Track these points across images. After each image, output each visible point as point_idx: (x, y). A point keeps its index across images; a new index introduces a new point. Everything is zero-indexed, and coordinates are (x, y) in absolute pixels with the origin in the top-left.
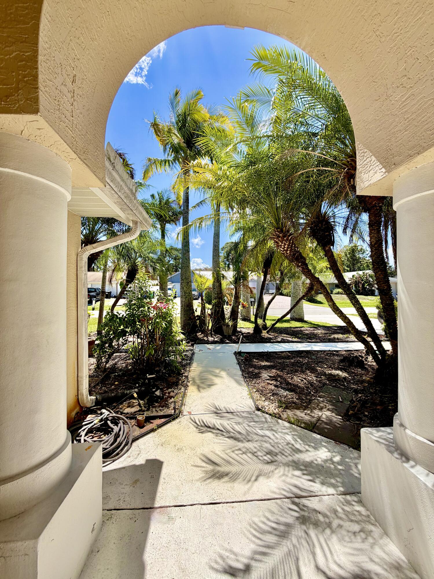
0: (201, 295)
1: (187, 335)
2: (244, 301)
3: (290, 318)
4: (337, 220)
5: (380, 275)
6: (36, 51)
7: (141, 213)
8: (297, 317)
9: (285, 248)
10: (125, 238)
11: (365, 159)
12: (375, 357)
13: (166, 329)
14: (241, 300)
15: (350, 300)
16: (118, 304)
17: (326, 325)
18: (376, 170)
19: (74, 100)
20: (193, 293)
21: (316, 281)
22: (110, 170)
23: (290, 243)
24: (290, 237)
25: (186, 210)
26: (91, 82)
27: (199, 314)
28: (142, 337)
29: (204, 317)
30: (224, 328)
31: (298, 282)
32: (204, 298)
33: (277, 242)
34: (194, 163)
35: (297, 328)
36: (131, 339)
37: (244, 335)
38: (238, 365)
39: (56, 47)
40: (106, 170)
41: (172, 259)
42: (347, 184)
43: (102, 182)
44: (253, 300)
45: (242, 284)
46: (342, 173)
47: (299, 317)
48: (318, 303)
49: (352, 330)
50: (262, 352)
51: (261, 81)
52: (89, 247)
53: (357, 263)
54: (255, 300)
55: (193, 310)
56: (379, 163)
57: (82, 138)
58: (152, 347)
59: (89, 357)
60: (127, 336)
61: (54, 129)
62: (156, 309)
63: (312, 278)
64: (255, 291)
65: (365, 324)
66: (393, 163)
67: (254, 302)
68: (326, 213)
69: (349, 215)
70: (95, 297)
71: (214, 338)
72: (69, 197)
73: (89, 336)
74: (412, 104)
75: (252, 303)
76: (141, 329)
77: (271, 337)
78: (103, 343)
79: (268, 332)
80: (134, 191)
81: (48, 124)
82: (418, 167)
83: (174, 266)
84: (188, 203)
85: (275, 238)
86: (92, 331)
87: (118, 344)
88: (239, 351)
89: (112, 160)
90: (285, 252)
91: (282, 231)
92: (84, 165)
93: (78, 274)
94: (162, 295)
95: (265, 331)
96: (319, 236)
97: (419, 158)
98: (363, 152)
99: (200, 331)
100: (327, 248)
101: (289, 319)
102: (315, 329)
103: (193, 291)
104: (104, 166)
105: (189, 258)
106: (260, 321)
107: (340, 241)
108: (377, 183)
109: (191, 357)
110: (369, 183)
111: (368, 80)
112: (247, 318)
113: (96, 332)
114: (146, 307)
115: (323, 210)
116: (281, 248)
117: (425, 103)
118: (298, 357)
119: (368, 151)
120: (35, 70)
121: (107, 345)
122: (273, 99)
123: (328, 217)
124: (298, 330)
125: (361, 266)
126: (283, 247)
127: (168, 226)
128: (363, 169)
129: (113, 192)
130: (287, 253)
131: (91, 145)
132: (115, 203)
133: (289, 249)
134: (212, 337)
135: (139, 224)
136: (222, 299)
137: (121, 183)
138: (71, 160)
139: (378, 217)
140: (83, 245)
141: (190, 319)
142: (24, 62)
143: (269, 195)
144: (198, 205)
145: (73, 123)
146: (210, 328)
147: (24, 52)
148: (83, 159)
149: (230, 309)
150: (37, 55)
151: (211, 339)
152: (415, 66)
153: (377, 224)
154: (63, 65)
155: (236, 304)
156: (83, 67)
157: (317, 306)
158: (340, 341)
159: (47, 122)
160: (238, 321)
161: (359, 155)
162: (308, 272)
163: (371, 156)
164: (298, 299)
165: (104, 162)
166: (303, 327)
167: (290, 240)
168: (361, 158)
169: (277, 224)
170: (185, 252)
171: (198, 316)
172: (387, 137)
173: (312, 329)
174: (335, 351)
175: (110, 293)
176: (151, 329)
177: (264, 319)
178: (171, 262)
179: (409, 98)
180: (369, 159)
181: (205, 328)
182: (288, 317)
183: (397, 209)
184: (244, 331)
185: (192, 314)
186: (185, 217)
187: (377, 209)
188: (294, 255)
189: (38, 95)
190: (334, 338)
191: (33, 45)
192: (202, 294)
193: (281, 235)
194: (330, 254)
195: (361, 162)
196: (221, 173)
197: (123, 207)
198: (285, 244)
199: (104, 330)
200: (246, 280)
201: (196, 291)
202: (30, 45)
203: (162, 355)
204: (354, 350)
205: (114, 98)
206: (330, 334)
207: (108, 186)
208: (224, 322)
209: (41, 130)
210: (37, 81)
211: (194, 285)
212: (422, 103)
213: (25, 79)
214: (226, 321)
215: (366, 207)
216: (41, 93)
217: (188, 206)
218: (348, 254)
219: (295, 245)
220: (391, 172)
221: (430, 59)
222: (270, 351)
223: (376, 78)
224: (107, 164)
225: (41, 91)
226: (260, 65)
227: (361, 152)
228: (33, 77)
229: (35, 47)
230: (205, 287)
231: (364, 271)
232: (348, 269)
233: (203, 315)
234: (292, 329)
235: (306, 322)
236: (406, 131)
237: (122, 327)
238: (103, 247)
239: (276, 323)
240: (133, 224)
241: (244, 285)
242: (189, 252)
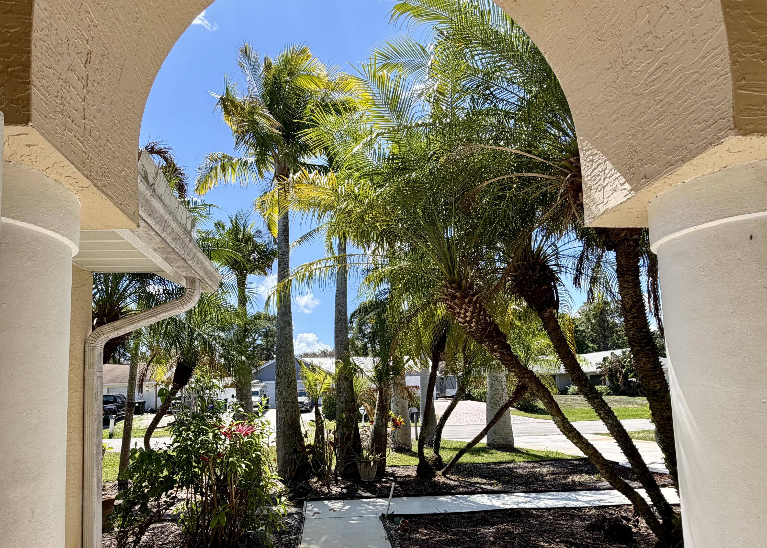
0: (315, 404)
1: (291, 484)
2: (397, 414)
3: (488, 444)
4: (562, 262)
5: (645, 365)
6: (30, 25)
7: (202, 264)
8: (501, 441)
9: (467, 317)
10: (172, 309)
11: (595, 166)
12: (651, 520)
13: (248, 474)
14: (392, 413)
15: (596, 411)
16: (160, 425)
17: (557, 456)
18: (614, 186)
19: (88, 92)
20: (300, 399)
21: (527, 377)
22: (146, 196)
23: (475, 308)
24: (475, 299)
25: (284, 249)
26: (116, 58)
27: (312, 443)
28: (204, 490)
29: (322, 448)
30: (361, 467)
31: (498, 375)
32: (320, 409)
33: (451, 307)
34: (295, 177)
35: (501, 463)
36: (182, 494)
37: (399, 479)
38: (388, 542)
39: (60, 14)
40: (141, 198)
41: (260, 336)
42: (572, 202)
43: (132, 220)
44: (414, 410)
45: (391, 381)
46: (562, 183)
47: (504, 442)
48: (541, 414)
49: (602, 470)
50: (435, 514)
51: (410, 32)
52: (106, 327)
53: (611, 334)
54: (419, 410)
55: (301, 434)
56: (618, 174)
57: (100, 151)
58: (224, 509)
59: (103, 533)
60: (175, 489)
61: (53, 144)
62: (231, 437)
63: (519, 371)
64: (419, 393)
65: (626, 455)
66: (642, 175)
67: (418, 414)
68: (540, 249)
69: (583, 252)
70: (114, 412)
71: (342, 488)
72: (75, 250)
73: (103, 490)
74: (665, 79)
75: (413, 417)
76: (201, 475)
77: (452, 483)
78: (130, 504)
79: (444, 474)
80: (189, 227)
81: (45, 137)
82: (686, 181)
83: (264, 349)
84: (288, 235)
85: (447, 299)
86: (109, 478)
87: (159, 506)
88: (389, 513)
89: (150, 179)
90: (466, 324)
91: (459, 287)
92: (103, 196)
93: (86, 377)
94: (241, 409)
95: (439, 473)
96: (531, 291)
97: (686, 168)
98: (591, 155)
99: (314, 475)
100: (546, 314)
101: (485, 446)
102: (536, 465)
103: (301, 396)
104: (137, 192)
105: (291, 337)
106: (428, 452)
107: (569, 300)
108: (618, 208)
109: (298, 528)
110: (605, 209)
111: (590, 36)
112: (403, 446)
113: (117, 482)
114: (211, 435)
115: (535, 246)
116: (459, 317)
117: (687, 78)
118: (504, 523)
119: (599, 152)
120: (26, 55)
121: (137, 507)
122: (429, 63)
123: (545, 257)
124: (504, 468)
125: (618, 340)
126: (462, 316)
127: (250, 277)
128: (593, 183)
129: (152, 233)
130: (471, 327)
131: (114, 160)
132: (155, 250)
133: (474, 320)
134: (337, 486)
135: (197, 283)
136: (354, 412)
137: (167, 216)
138: (80, 189)
139: (634, 259)
140: (96, 320)
141: (295, 450)
142: (8, 43)
143: (433, 223)
144: (305, 237)
145: (85, 129)
146: (333, 468)
147: (8, 27)
148: (100, 186)
149: (371, 429)
150: (30, 31)
151: (335, 490)
152: (663, 17)
153: (631, 271)
154: (70, 39)
155: (382, 420)
156: (103, 37)
157: (539, 418)
158: (584, 487)
159: (42, 134)
160: (387, 453)
161: (585, 158)
162: (512, 360)
163: (605, 161)
164: (499, 408)
165: (137, 186)
166: (513, 461)
167: (475, 303)
168: (588, 164)
169: (450, 274)
170: (283, 325)
171: (309, 446)
172: (629, 131)
173: (529, 465)
174: (575, 508)
175: (144, 403)
176: (221, 475)
177: (437, 447)
178: (259, 342)
179: (660, 69)
180: (602, 166)
181: (324, 468)
182: (484, 441)
183: (658, 252)
184: (400, 472)
185: (299, 442)
186: (282, 262)
187: (630, 245)
188: (484, 329)
189: (29, 94)
190: (574, 482)
191: (24, 17)
192: (317, 402)
193: (458, 294)
194: (552, 325)
195: (589, 172)
196: (343, 191)
197: (169, 256)
198: (467, 311)
199: (132, 479)
200: (399, 374)
201: (306, 396)
202: (18, 16)
203: (243, 526)
204: (613, 506)
205: (154, 78)
206: (565, 473)
207: (142, 224)
208: (359, 455)
209: (32, 147)
210: (29, 72)
211: (301, 385)
212: (681, 77)
213: (9, 70)
214: (365, 452)
215: (610, 241)
216: (34, 90)
217: (287, 241)
218: (591, 317)
219: (485, 312)
220: (640, 189)
221: (687, 8)
222: (449, 511)
223: (603, 34)
224: (142, 187)
225: (35, 87)
226: (407, 8)
227: (587, 153)
228: (22, 65)
229: (26, 19)
230: (322, 390)
231: (624, 350)
232: (595, 346)
233: (319, 443)
234: (491, 466)
235: (517, 451)
236: (659, 122)
237: (165, 473)
238: (133, 326)
239: (458, 457)
240: (187, 284)
241: (395, 384)
242: (290, 325)
